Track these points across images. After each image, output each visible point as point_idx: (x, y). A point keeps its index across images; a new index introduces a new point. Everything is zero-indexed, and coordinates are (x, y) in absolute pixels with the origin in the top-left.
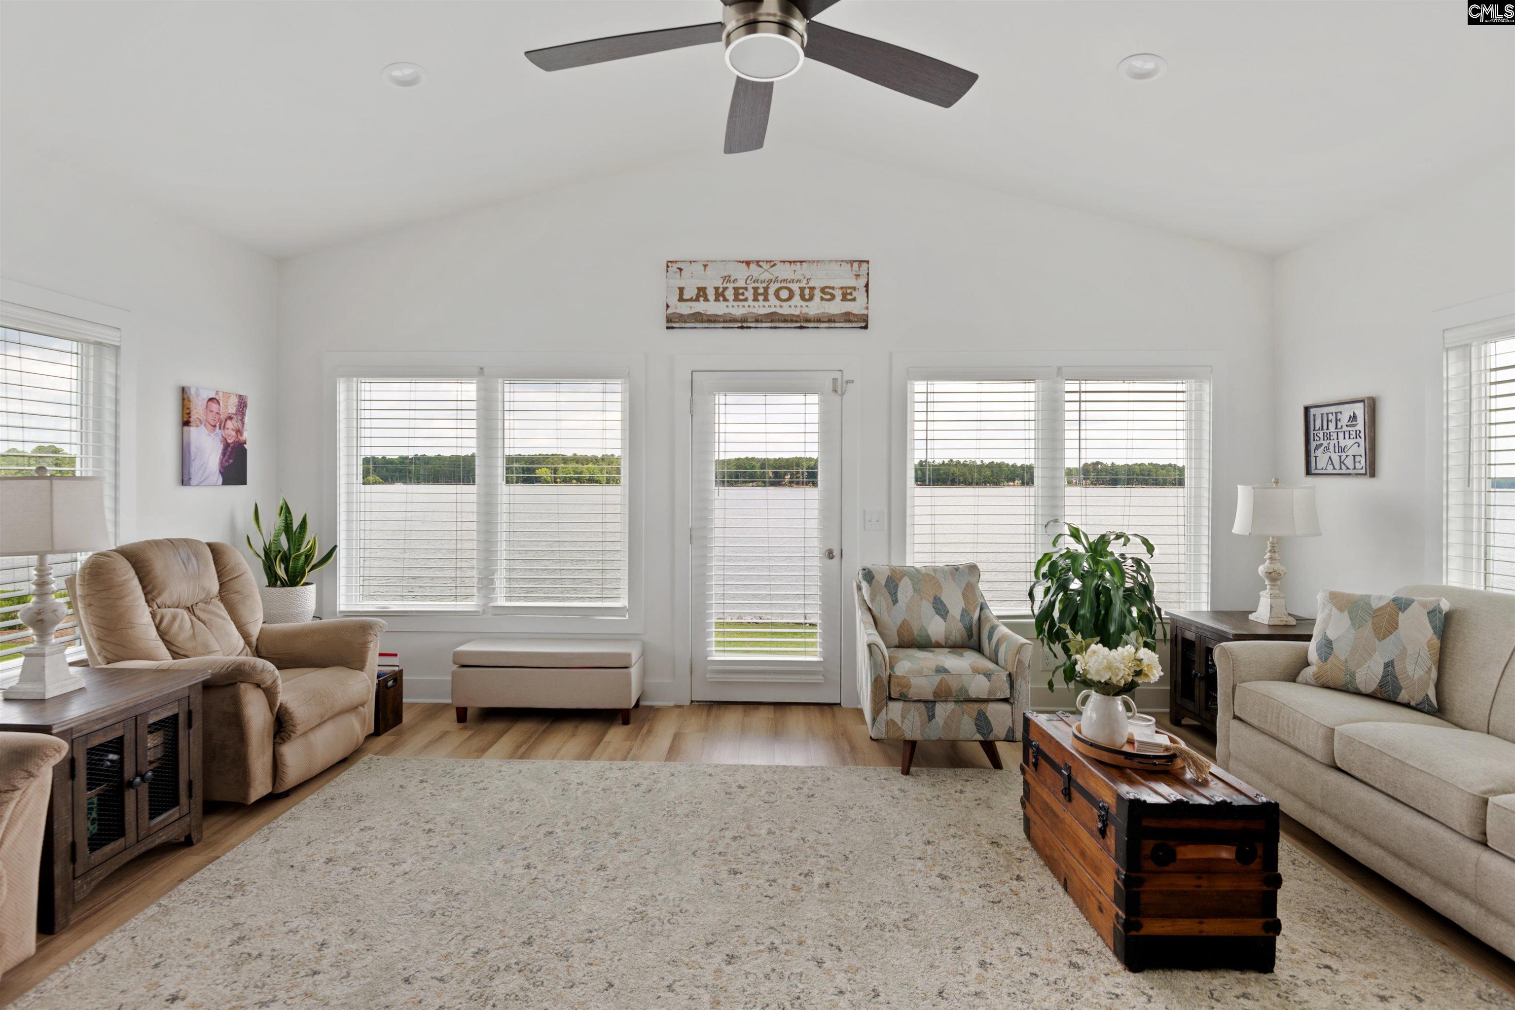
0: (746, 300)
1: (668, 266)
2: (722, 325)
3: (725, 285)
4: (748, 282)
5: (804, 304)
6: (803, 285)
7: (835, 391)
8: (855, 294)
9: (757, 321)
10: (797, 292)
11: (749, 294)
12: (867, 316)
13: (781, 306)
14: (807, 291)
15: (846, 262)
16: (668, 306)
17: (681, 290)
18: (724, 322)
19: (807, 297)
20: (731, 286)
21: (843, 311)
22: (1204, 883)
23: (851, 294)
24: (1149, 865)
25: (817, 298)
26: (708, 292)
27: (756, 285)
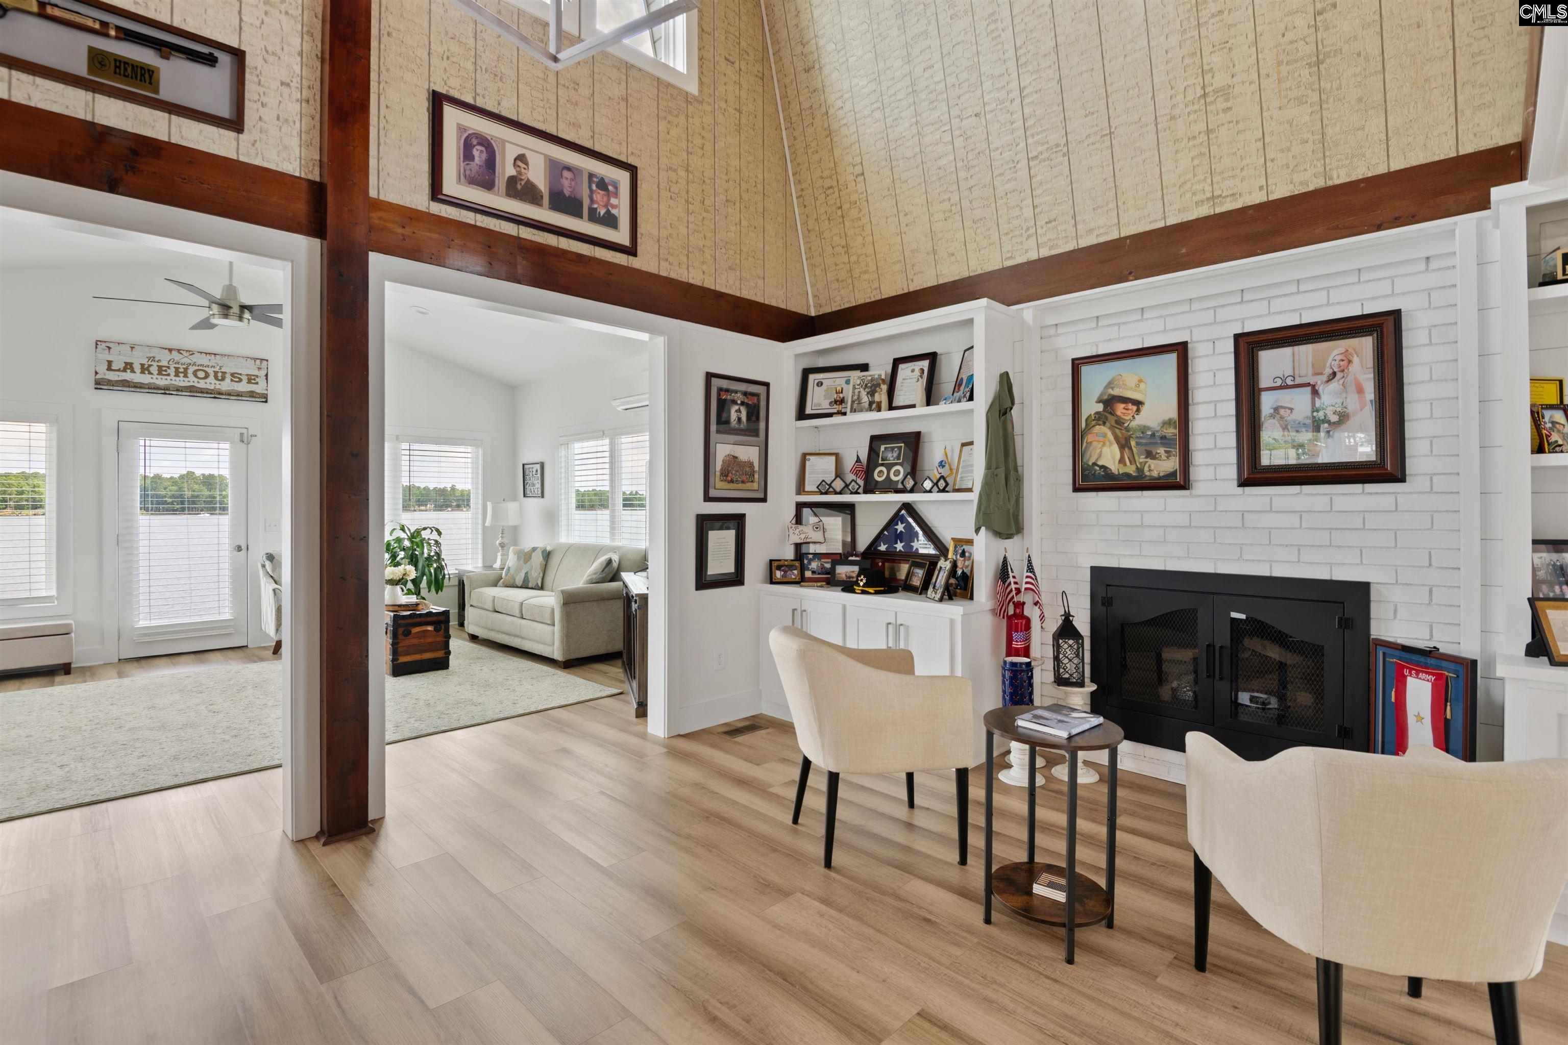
0: (169, 375)
1: (97, 344)
2: (147, 391)
3: (150, 363)
4: (170, 363)
5: (217, 382)
6: (217, 369)
7: (242, 441)
8: (257, 380)
9: (178, 390)
10: (212, 374)
11: (172, 371)
12: (267, 395)
13: (198, 382)
14: (220, 374)
15: (251, 358)
16: (96, 373)
17: (110, 363)
18: (149, 388)
19: (220, 378)
20: (155, 364)
21: (249, 390)
22: (422, 640)
23: (254, 379)
24: (401, 637)
25: (228, 380)
26: (134, 366)
27: (177, 366)
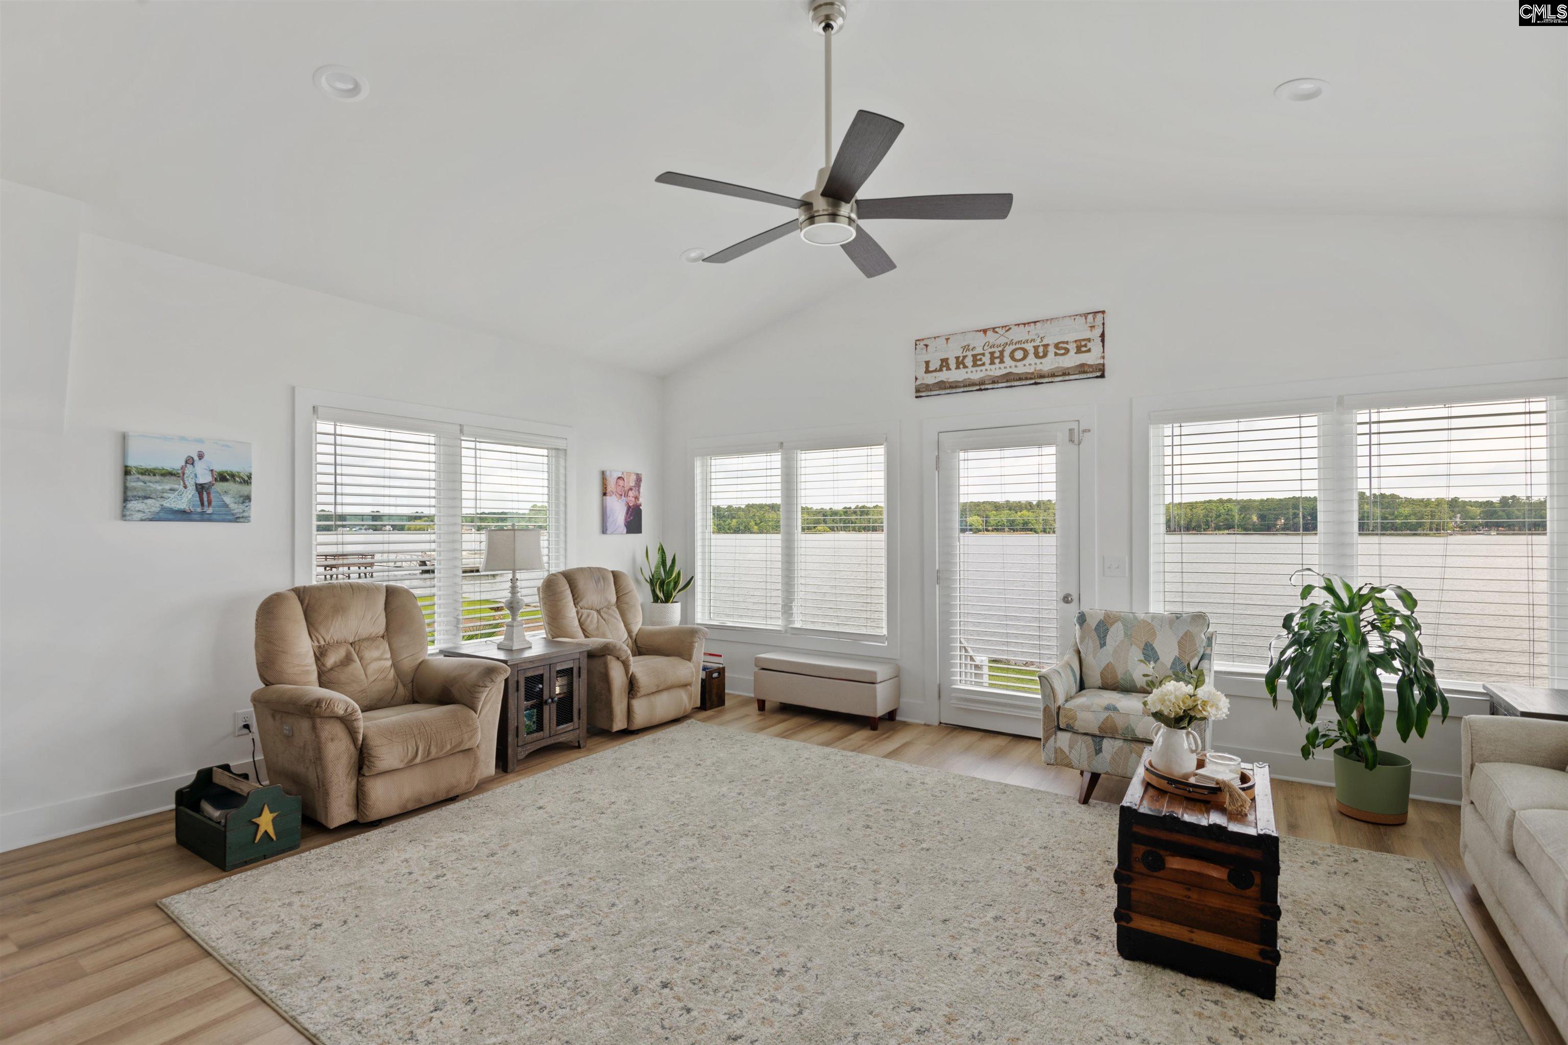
0: (983, 364)
1: (916, 345)
2: (962, 390)
3: (965, 354)
4: (986, 348)
5: (1038, 361)
6: (1037, 343)
7: (1071, 441)
8: (1089, 345)
9: (994, 382)
10: (1031, 351)
11: (987, 359)
12: (1103, 365)
13: (1016, 366)
14: (1041, 349)
15: (1080, 315)
16: (916, 379)
17: (927, 363)
18: (964, 386)
19: (1041, 354)
20: (970, 354)
21: (1078, 363)
22: (1194, 896)
23: (1085, 346)
24: (1139, 867)
25: (1051, 355)
26: (950, 362)
27: (992, 350)
